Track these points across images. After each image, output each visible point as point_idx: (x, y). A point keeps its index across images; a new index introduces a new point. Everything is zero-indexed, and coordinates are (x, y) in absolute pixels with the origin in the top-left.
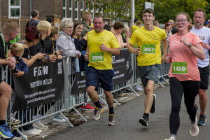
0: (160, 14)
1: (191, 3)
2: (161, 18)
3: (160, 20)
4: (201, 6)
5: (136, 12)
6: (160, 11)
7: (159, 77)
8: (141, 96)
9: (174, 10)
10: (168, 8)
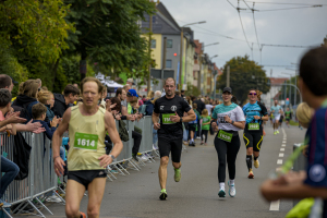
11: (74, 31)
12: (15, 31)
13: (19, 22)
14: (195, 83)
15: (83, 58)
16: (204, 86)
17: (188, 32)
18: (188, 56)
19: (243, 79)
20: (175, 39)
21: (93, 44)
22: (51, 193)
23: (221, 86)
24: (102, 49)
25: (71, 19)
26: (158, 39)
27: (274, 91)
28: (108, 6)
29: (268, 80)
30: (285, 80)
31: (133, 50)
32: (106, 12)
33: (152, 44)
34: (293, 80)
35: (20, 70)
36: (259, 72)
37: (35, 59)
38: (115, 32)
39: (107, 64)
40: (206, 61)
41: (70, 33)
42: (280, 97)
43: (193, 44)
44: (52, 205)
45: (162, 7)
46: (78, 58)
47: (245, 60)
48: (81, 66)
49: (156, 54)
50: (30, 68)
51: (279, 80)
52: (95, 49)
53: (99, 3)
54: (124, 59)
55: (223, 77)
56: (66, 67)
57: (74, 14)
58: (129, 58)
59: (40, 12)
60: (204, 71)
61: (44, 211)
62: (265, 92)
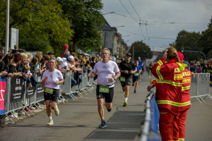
12: (50, 33)
13: (53, 30)
15: (74, 43)
17: (115, 29)
18: (114, 40)
19: (140, 51)
25: (71, 28)
27: (154, 58)
29: (152, 52)
30: (160, 53)
31: (96, 41)
32: (85, 24)
34: (164, 52)
36: (148, 49)
38: (88, 32)
39: (85, 46)
40: (123, 43)
46: (72, 43)
48: (74, 47)
51: (157, 53)
52: (80, 40)
53: (83, 21)
54: (92, 44)
55: (131, 51)
58: (94, 44)
62: (150, 57)
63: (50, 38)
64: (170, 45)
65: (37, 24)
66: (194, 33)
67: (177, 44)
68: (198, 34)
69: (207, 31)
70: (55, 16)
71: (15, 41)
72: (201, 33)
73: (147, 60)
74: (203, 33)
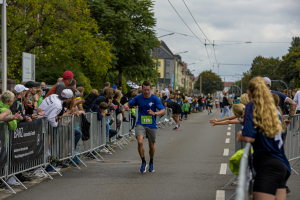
0: (45, 71)
1: (91, 56)
2: (48, 76)
3: (46, 79)
4: (105, 60)
5: (9, 67)
6: (44, 66)
7: (46, 164)
8: (18, 193)
9: (65, 66)
10: (56, 62)
11: (115, 58)
12: (83, 59)
13: (85, 54)
14: (182, 86)
15: (120, 72)
16: (187, 87)
17: (179, 57)
18: (178, 71)
19: (209, 83)
20: (171, 62)
21: (126, 65)
22: (102, 148)
23: (197, 87)
24: (131, 68)
25: (113, 52)
26: (162, 61)
27: (226, 89)
28: (133, 45)
29: (223, 83)
30: (232, 83)
31: (147, 68)
32: (132, 48)
33: (158, 64)
34: (237, 83)
35: (86, 80)
36: (218, 79)
37: (94, 74)
39: (133, 76)
40: (188, 73)
41: (112, 59)
42: (230, 92)
43: (181, 64)
44: (103, 154)
45: (163, 44)
46: (117, 73)
47: (210, 72)
48: (119, 77)
49: (161, 70)
50: (91, 79)
51: (229, 83)
52: (127, 68)
53: (129, 43)
54: (143, 73)
55: (198, 82)
56: (111, 77)
57: (115, 49)
58: (145, 73)
59: (96, 48)
60: (188, 79)
61: (99, 157)
62: (221, 89)
63: (83, 66)
64: (244, 74)
65: (62, 47)
66: (272, 59)
67: (253, 73)
68: (277, 60)
69: (288, 56)
70: (87, 36)
71: (30, 71)
72: (281, 59)
73: (218, 93)
74: (283, 57)
